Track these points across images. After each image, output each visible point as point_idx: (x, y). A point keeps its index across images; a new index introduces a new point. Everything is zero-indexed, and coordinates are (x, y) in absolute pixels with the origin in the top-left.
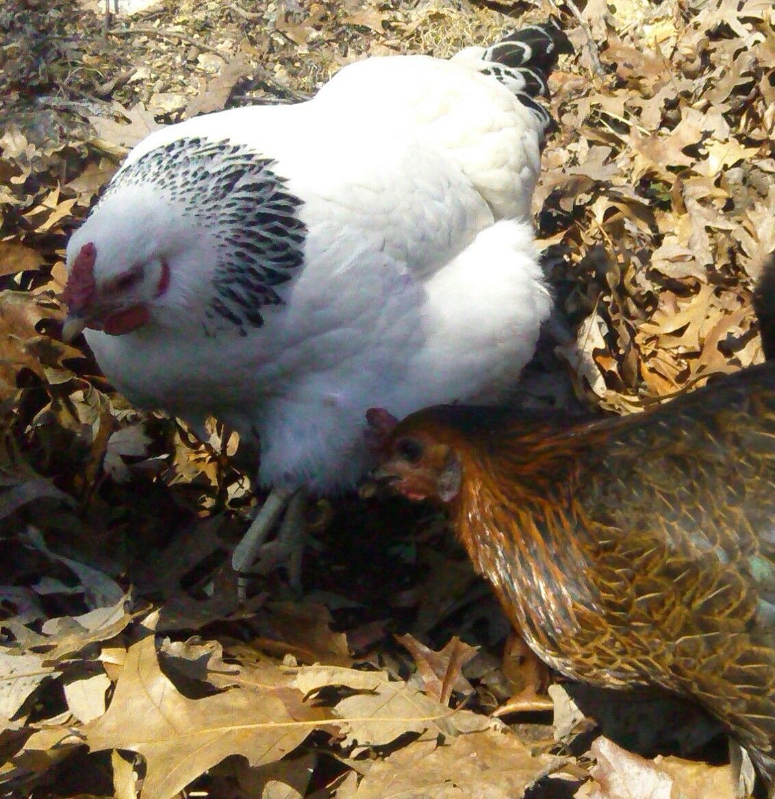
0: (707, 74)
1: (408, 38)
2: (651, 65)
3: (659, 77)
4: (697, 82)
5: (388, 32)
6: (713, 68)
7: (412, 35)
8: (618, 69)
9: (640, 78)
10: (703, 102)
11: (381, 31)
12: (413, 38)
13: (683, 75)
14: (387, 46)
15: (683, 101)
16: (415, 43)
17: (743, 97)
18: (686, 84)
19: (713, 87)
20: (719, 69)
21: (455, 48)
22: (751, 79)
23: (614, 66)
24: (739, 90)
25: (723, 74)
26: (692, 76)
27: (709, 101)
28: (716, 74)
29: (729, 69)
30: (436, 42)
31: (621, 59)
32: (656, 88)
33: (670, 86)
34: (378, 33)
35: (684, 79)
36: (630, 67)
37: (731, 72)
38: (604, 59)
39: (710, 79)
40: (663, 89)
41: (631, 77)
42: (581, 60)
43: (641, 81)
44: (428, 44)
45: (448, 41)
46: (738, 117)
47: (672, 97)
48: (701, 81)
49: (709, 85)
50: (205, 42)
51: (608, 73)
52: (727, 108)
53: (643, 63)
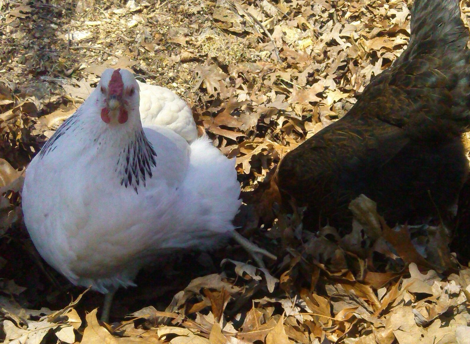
0: (326, 61)
1: (197, 48)
2: (302, 58)
3: (306, 63)
4: (322, 65)
5: (188, 45)
6: (329, 59)
7: (199, 47)
8: (288, 60)
9: (297, 63)
10: (324, 74)
11: (186, 45)
12: (199, 48)
13: (315, 62)
14: (188, 52)
15: (316, 72)
16: (200, 50)
17: (342, 71)
18: (317, 66)
19: (329, 67)
20: (332, 59)
21: (217, 52)
22: (345, 63)
23: (286, 59)
24: (340, 68)
25: (333, 61)
26: (320, 62)
27: (327, 73)
28: (330, 61)
29: (336, 59)
30: (209, 50)
31: (289, 55)
32: (304, 68)
33: (311, 67)
34: (184, 46)
35: (316, 63)
36: (294, 58)
37: (337, 60)
38: (281, 55)
39: (327, 64)
40: (307, 68)
41: (293, 63)
42: (271, 56)
43: (298, 65)
44: (206, 50)
45: (214, 49)
46: (340, 80)
47: (311, 72)
48: (324, 65)
49: (327, 66)
50: (111, 52)
51: (283, 61)
52: (335, 76)
53: (298, 57)
